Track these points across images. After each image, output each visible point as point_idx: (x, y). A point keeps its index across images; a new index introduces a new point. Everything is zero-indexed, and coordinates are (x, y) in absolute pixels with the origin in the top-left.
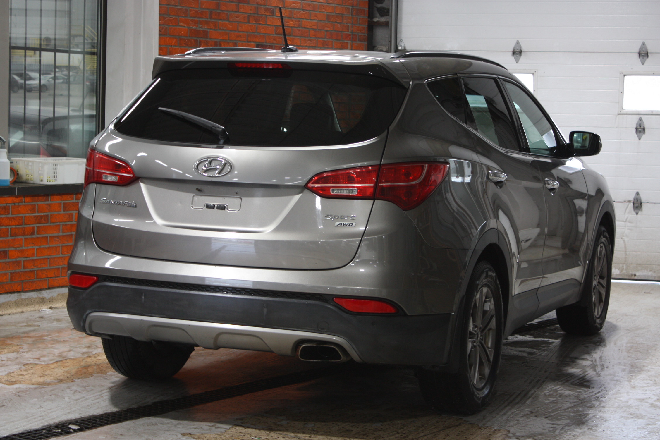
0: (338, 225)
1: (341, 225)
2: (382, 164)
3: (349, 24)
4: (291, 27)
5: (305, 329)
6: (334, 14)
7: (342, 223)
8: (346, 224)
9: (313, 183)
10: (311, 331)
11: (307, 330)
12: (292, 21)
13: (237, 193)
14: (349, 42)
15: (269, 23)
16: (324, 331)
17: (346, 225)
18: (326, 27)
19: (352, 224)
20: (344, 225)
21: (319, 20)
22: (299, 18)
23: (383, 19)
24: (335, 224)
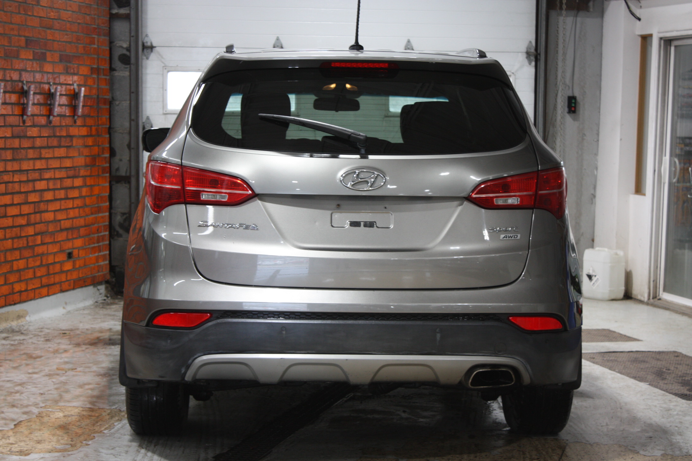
0: (503, 238)
1: (506, 238)
2: (540, 170)
3: (96, 16)
4: (52, 19)
5: (481, 353)
6: (84, 4)
7: (507, 236)
8: (511, 236)
9: (475, 194)
10: (487, 355)
11: (483, 354)
12: (53, 12)
13: (386, 208)
14: (96, 36)
15: (35, 14)
16: (500, 353)
17: (511, 238)
18: (79, 19)
19: (517, 236)
20: (509, 237)
21: (73, 12)
22: (58, 9)
23: (123, 11)
24: (500, 237)
